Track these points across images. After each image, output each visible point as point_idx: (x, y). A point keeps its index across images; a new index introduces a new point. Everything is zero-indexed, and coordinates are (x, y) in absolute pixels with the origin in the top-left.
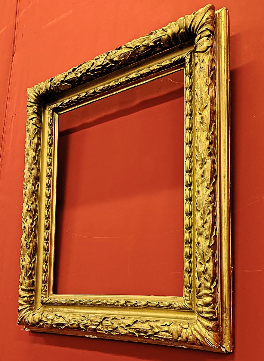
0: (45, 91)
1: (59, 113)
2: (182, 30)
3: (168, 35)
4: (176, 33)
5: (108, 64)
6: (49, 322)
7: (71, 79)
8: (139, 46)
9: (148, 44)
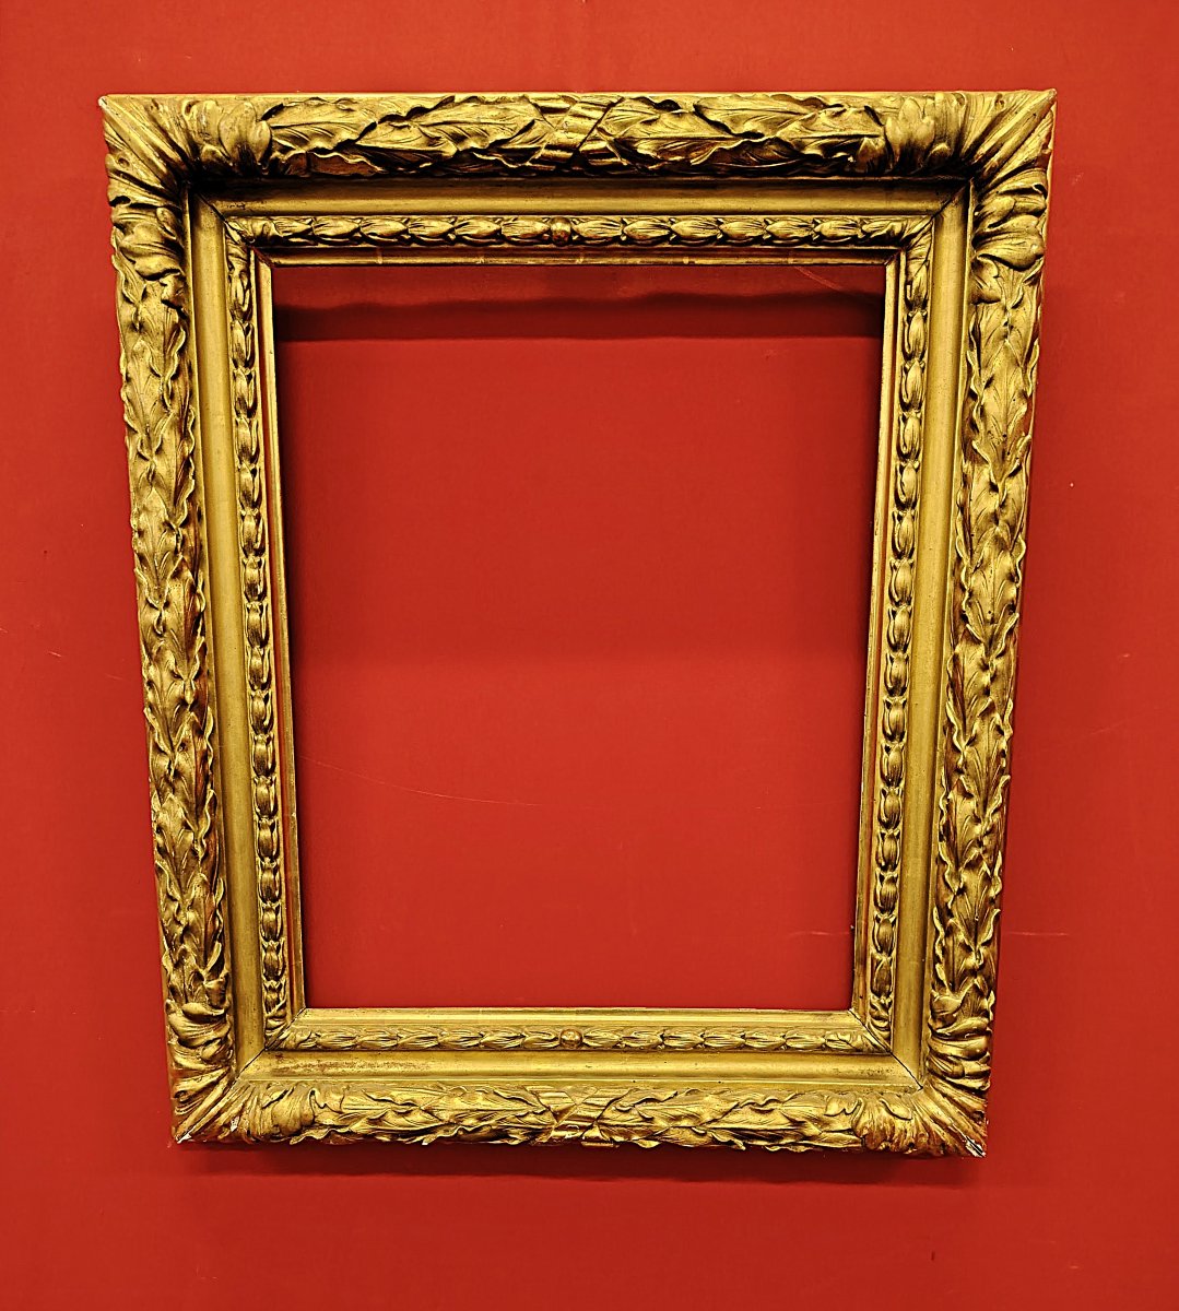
0: (236, 155)
1: (274, 260)
2: (942, 146)
3: (888, 144)
4: (919, 149)
5: (604, 153)
6: (359, 1127)
7: (402, 155)
8: (761, 135)
9: (801, 145)
